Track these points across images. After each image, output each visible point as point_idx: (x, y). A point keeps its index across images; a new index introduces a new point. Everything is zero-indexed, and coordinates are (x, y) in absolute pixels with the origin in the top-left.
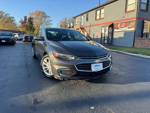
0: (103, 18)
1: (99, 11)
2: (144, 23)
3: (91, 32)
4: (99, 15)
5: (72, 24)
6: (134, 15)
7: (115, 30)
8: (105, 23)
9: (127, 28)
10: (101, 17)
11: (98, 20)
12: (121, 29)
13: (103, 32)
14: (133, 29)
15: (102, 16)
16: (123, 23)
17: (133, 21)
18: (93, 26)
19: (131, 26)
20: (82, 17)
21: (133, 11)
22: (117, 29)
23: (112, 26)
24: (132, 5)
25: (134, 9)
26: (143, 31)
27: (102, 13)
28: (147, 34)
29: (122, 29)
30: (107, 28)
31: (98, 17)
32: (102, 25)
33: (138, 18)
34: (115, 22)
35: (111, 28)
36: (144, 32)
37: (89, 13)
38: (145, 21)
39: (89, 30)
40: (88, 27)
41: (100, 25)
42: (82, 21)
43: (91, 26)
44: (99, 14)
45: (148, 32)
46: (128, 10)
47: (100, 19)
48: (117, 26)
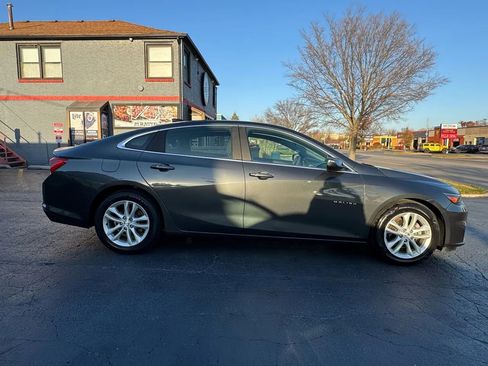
0: (59, 80)
1: (35, 52)
2: (190, 111)
4: (38, 65)
6: (174, 90)
7: (117, 123)
8: (72, 98)
9: (156, 121)
10: (49, 75)
12: (140, 121)
13: (77, 125)
15: (53, 72)
16: (145, 105)
17: (171, 105)
21: (170, 80)
22: (126, 119)
23: (106, 110)
25: (170, 75)
27: (48, 59)
29: (144, 121)
31: (31, 71)
32: (68, 103)
34: (112, 98)
38: (193, 109)
44: (37, 60)
47: (43, 78)
48: (125, 113)
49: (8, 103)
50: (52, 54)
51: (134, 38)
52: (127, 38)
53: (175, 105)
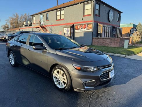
0: (63, 19)
1: (59, 12)
2: (98, 25)
3: (52, 31)
4: (60, 16)
5: (29, 22)
6: (91, 18)
7: (76, 31)
8: (66, 24)
9: (86, 29)
10: (62, 18)
11: (59, 20)
12: (81, 30)
13: (65, 32)
14: (91, 30)
16: (83, 24)
17: (90, 24)
18: (54, 25)
19: (89, 28)
20: (41, 16)
21: (90, 15)
22: (78, 29)
23: (73, 27)
24: (88, 10)
25: (91, 13)
26: (97, 31)
27: (62, 14)
28: (101, 34)
29: (82, 30)
30: (69, 29)
31: (58, 18)
32: (64, 26)
33: (94, 21)
34: (75, 23)
35: (72, 29)
36: (99, 32)
37: (49, 12)
38: (99, 24)
39: (50, 29)
40: (48, 26)
41: (62, 26)
42: (42, 20)
43: (52, 25)
44: (59, 14)
45: (102, 32)
46: (86, 14)
47: (61, 19)
48: (78, 27)
49: (54, 26)
50: (63, 12)
51: (81, 3)
52: (79, 4)
53: (91, 24)
